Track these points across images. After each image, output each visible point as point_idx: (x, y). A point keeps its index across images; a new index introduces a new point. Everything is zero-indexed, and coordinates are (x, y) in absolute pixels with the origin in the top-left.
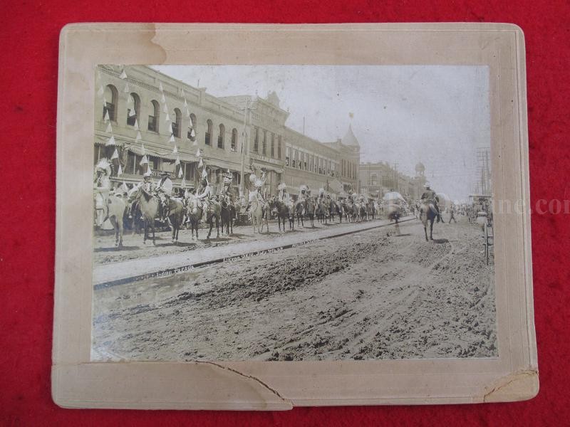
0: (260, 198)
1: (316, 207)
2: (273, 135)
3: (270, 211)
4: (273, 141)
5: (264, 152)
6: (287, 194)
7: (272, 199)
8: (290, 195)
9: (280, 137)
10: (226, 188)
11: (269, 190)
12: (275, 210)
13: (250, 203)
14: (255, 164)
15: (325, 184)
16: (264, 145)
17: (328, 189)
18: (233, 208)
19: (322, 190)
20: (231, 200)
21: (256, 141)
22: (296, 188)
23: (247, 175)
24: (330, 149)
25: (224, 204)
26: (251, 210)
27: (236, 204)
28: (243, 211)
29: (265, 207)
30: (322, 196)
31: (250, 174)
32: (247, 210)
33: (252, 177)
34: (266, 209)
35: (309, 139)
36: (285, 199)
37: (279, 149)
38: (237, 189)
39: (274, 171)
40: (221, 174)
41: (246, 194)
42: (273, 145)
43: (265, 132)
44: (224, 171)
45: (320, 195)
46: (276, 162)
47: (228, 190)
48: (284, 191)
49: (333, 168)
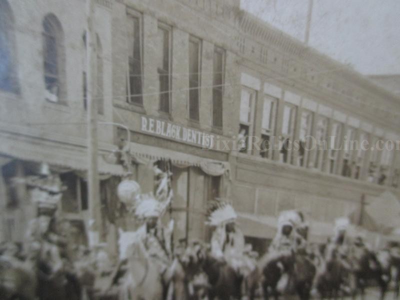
0: (155, 248)
1: (321, 269)
2: (196, 42)
3: (186, 282)
4: (195, 69)
5: (165, 106)
6: (238, 238)
7: (191, 251)
8: (248, 240)
9: (220, 52)
10: (44, 222)
11: (182, 225)
12: (201, 279)
13: (125, 262)
14: (133, 148)
15: (354, 208)
16: (165, 81)
17: (360, 220)
18: (72, 279)
19: (342, 223)
20: (63, 255)
21: (136, 66)
22: (267, 220)
23: (109, 184)
24: (388, 97)
25: (43, 267)
26: (128, 281)
27: (79, 266)
28: (103, 285)
29: (169, 275)
30: (341, 240)
31: (118, 179)
32: (116, 281)
33: (126, 189)
34: (175, 278)
35: (323, 62)
36: (231, 251)
37: (218, 95)
38: (80, 226)
39: (199, 170)
40: (20, 181)
41: (111, 237)
42: (194, 81)
43: (167, 29)
44: (30, 169)
45: (334, 239)
46: (208, 140)
47: (52, 228)
48: (229, 228)
49: (386, 160)
